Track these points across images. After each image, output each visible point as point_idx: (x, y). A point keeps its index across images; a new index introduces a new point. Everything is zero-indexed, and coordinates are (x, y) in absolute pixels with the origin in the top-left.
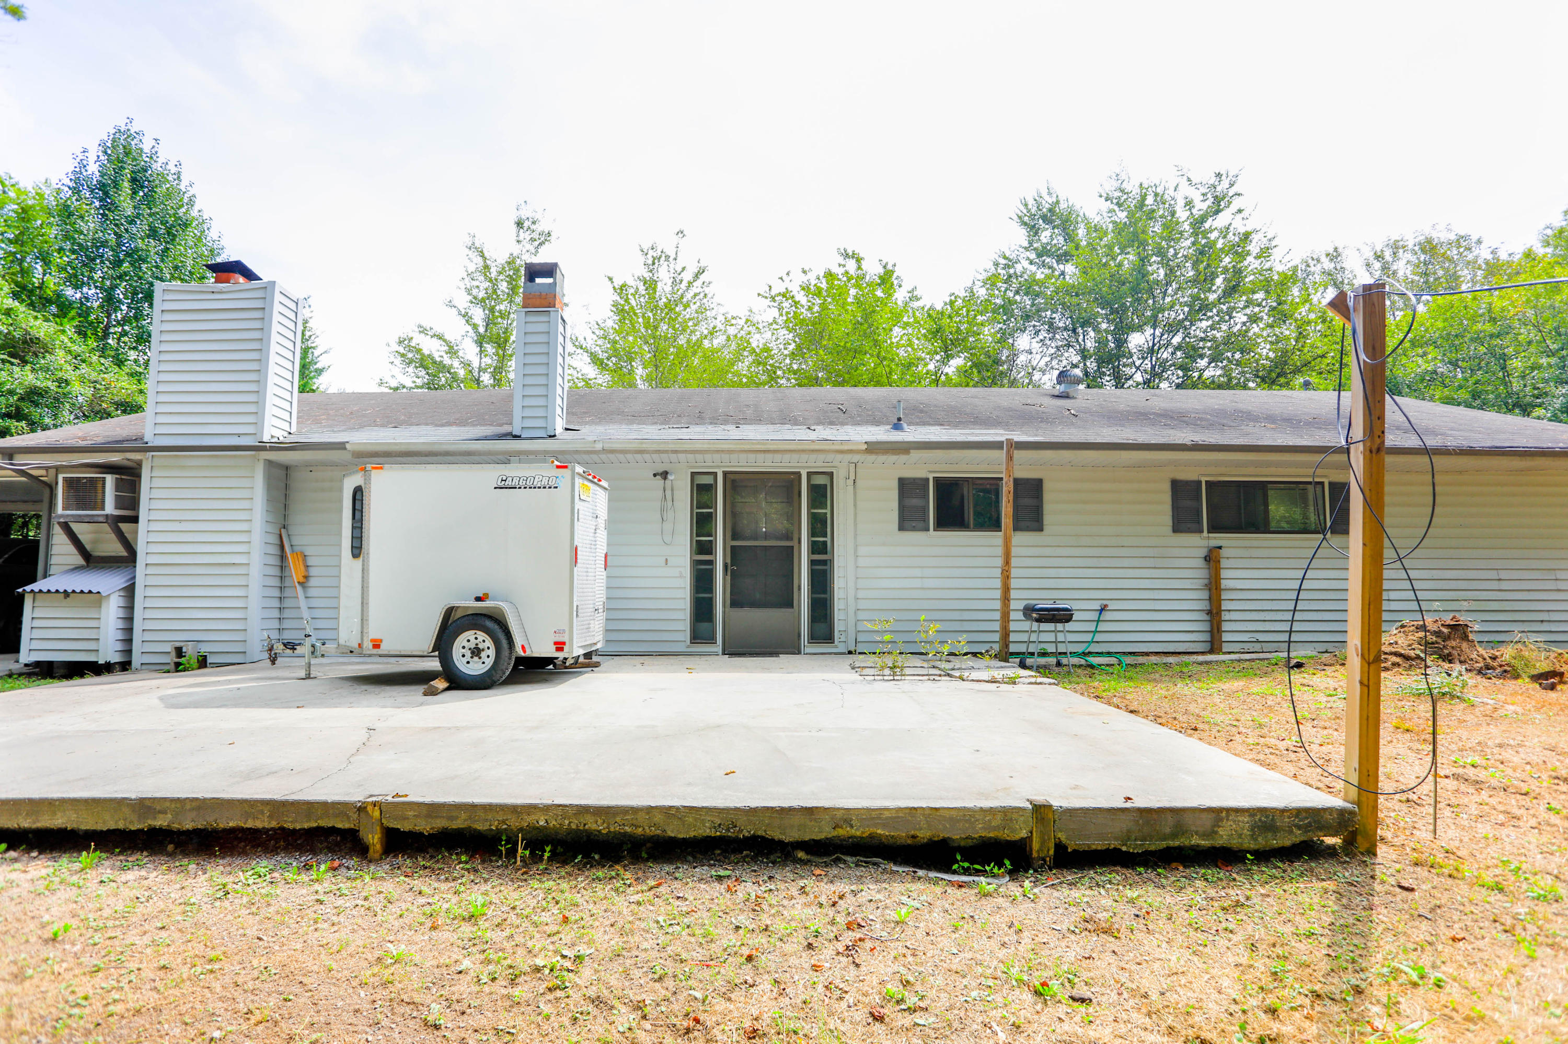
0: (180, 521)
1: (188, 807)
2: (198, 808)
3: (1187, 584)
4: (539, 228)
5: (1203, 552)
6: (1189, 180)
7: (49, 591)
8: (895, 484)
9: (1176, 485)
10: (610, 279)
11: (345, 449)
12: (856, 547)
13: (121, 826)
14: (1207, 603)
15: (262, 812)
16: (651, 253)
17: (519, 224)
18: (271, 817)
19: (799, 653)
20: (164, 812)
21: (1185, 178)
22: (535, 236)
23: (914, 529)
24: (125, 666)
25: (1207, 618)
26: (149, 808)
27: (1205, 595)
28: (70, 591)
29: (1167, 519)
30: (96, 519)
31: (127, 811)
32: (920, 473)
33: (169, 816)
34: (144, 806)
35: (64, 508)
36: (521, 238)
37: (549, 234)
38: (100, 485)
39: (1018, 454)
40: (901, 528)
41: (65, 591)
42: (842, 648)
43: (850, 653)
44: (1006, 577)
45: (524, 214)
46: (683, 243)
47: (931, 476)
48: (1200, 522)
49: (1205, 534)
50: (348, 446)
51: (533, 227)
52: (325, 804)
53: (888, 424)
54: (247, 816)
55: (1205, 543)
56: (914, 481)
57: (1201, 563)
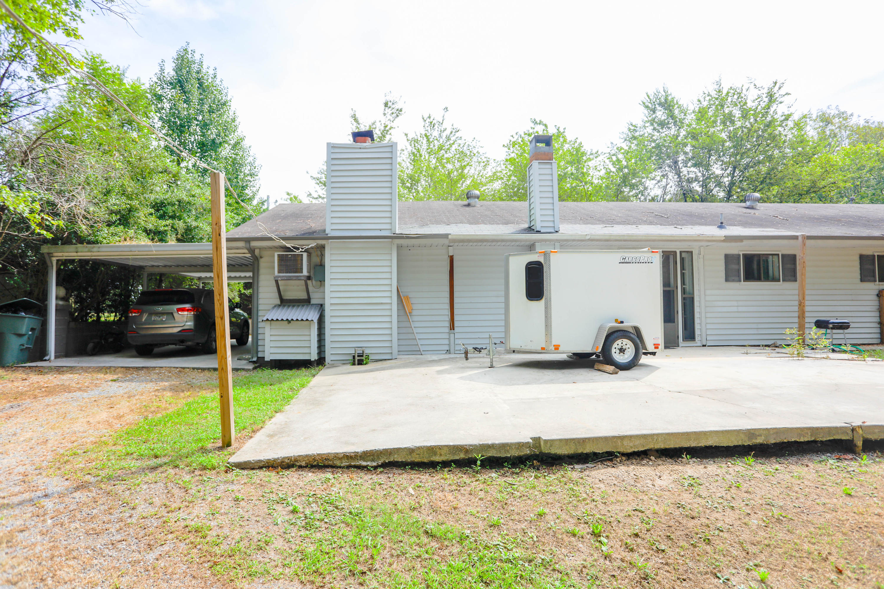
0: (349, 279)
1: (772, 432)
2: (777, 433)
3: (868, 309)
4: (397, 106)
5: (876, 292)
6: (755, 85)
7: (277, 320)
8: (723, 257)
9: (862, 257)
10: (406, 135)
11: (448, 238)
12: (705, 290)
13: (740, 443)
14: (878, 318)
15: (807, 433)
16: (428, 120)
17: (386, 105)
18: (811, 435)
19: (678, 346)
20: (760, 435)
21: (753, 84)
22: (394, 111)
23: (733, 281)
24: (321, 361)
25: (879, 326)
26: (753, 434)
27: (877, 314)
28: (290, 319)
29: (857, 274)
30: (300, 278)
31: (742, 436)
32: (735, 252)
33: (763, 437)
34: (751, 433)
35: (279, 272)
36: (386, 112)
37: (401, 110)
38: (299, 258)
39: (809, 242)
40: (727, 280)
41: (287, 320)
42: (699, 344)
43: (704, 346)
44: (801, 305)
45: (389, 98)
46: (447, 114)
47: (741, 253)
48: (874, 276)
49: (877, 283)
50: (450, 237)
51: (393, 106)
52: (836, 428)
53: (715, 225)
54: (800, 435)
55: (877, 287)
56: (733, 256)
57: (875, 298)
